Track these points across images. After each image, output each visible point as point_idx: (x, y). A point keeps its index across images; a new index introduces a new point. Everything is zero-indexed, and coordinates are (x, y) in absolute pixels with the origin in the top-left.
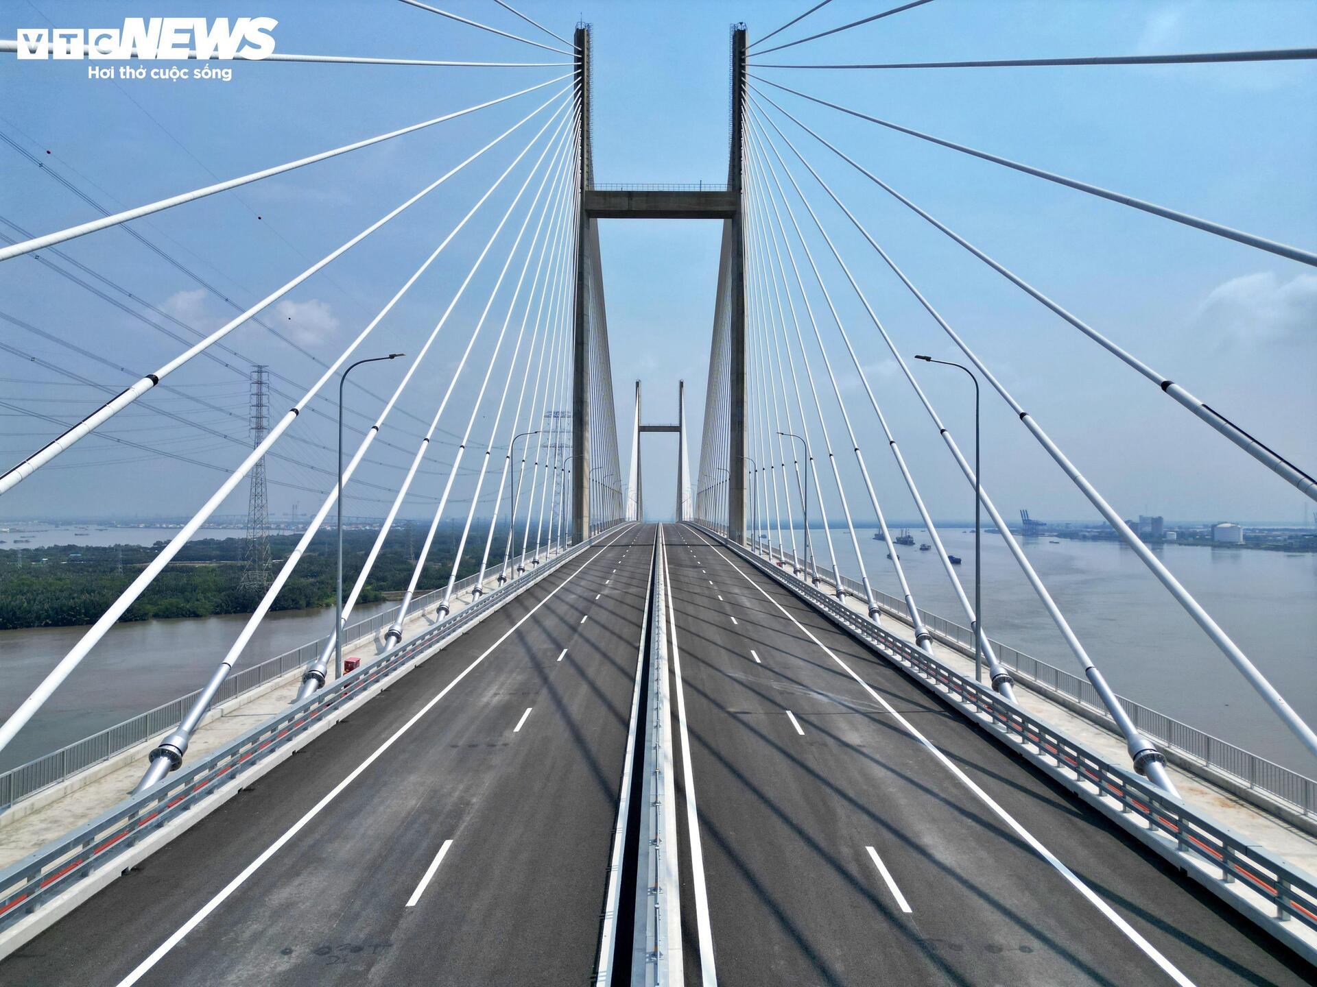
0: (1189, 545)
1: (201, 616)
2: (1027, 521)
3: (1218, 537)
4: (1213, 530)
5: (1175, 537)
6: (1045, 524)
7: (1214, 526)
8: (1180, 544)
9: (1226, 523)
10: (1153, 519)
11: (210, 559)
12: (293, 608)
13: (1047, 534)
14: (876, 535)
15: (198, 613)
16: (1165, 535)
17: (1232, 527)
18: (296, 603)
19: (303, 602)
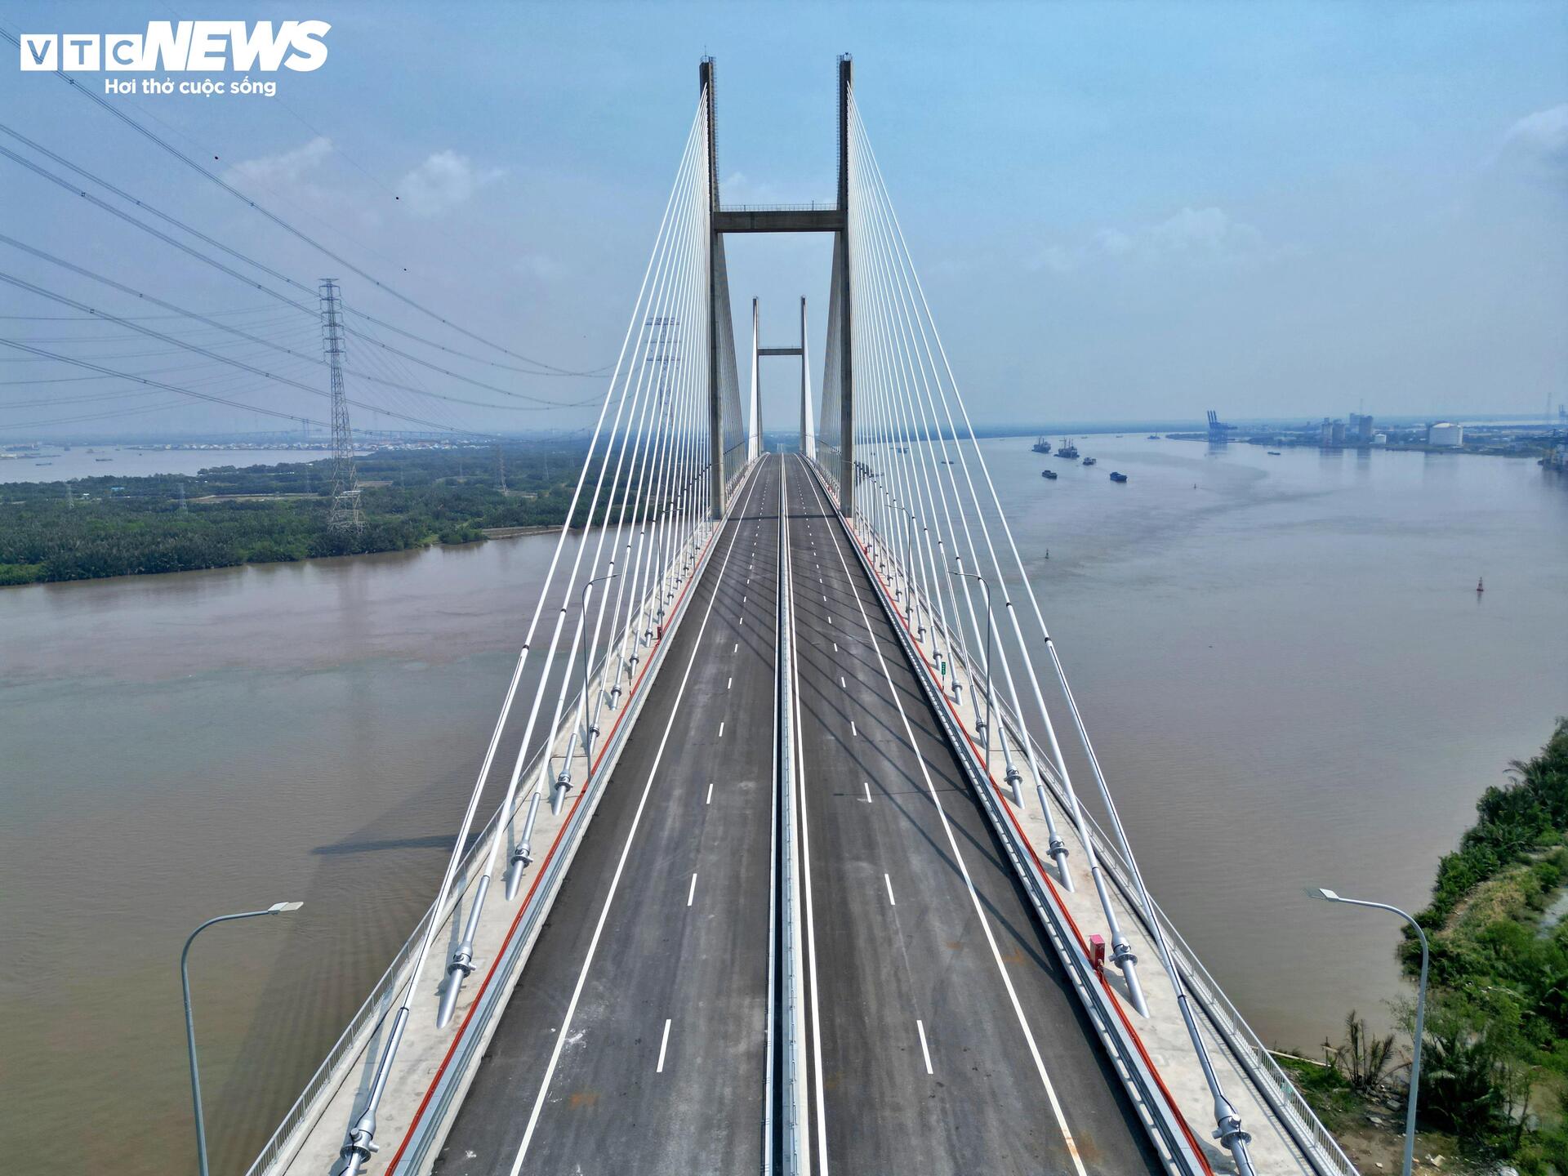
0: (1397, 450)
1: (297, 560)
2: (1214, 425)
3: (1433, 439)
4: (1428, 430)
5: (1384, 439)
6: (1236, 428)
7: (1430, 427)
8: (1388, 449)
9: (1444, 422)
10: (1361, 418)
11: (272, 491)
12: (391, 550)
13: (1237, 439)
14: (1035, 446)
15: (294, 557)
16: (1372, 439)
17: (1450, 427)
18: (394, 545)
19: (400, 543)
